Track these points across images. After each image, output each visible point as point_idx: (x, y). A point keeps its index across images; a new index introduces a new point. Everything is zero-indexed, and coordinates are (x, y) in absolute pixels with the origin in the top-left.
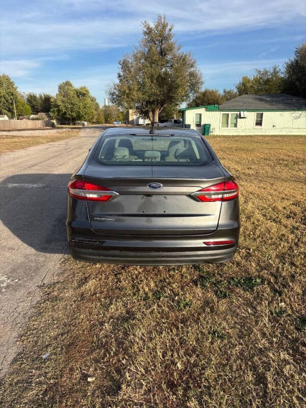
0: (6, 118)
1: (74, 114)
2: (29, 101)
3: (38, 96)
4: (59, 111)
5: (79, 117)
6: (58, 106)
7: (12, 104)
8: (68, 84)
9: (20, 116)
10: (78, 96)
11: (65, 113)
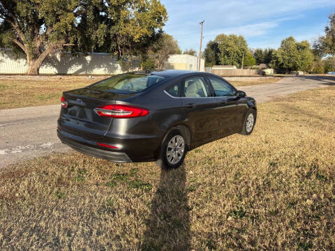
0: (235, 67)
1: (291, 65)
2: (255, 54)
3: (263, 51)
4: (277, 62)
5: (295, 68)
6: (277, 58)
7: (242, 57)
8: (291, 39)
9: (246, 67)
10: (298, 49)
11: (282, 64)
